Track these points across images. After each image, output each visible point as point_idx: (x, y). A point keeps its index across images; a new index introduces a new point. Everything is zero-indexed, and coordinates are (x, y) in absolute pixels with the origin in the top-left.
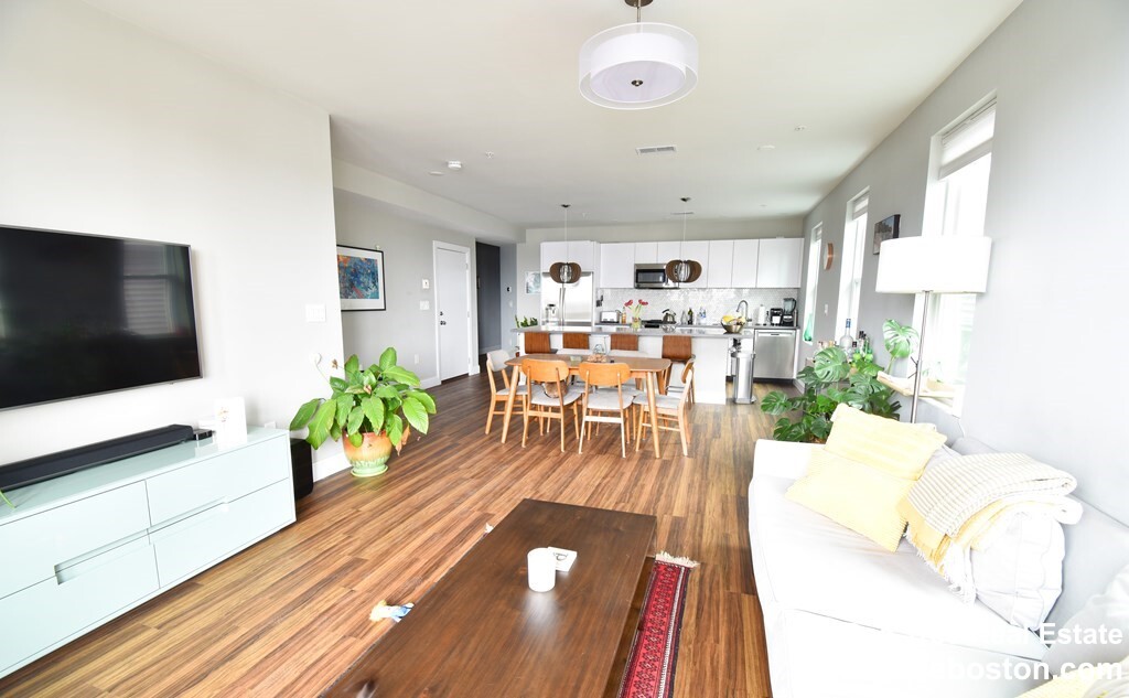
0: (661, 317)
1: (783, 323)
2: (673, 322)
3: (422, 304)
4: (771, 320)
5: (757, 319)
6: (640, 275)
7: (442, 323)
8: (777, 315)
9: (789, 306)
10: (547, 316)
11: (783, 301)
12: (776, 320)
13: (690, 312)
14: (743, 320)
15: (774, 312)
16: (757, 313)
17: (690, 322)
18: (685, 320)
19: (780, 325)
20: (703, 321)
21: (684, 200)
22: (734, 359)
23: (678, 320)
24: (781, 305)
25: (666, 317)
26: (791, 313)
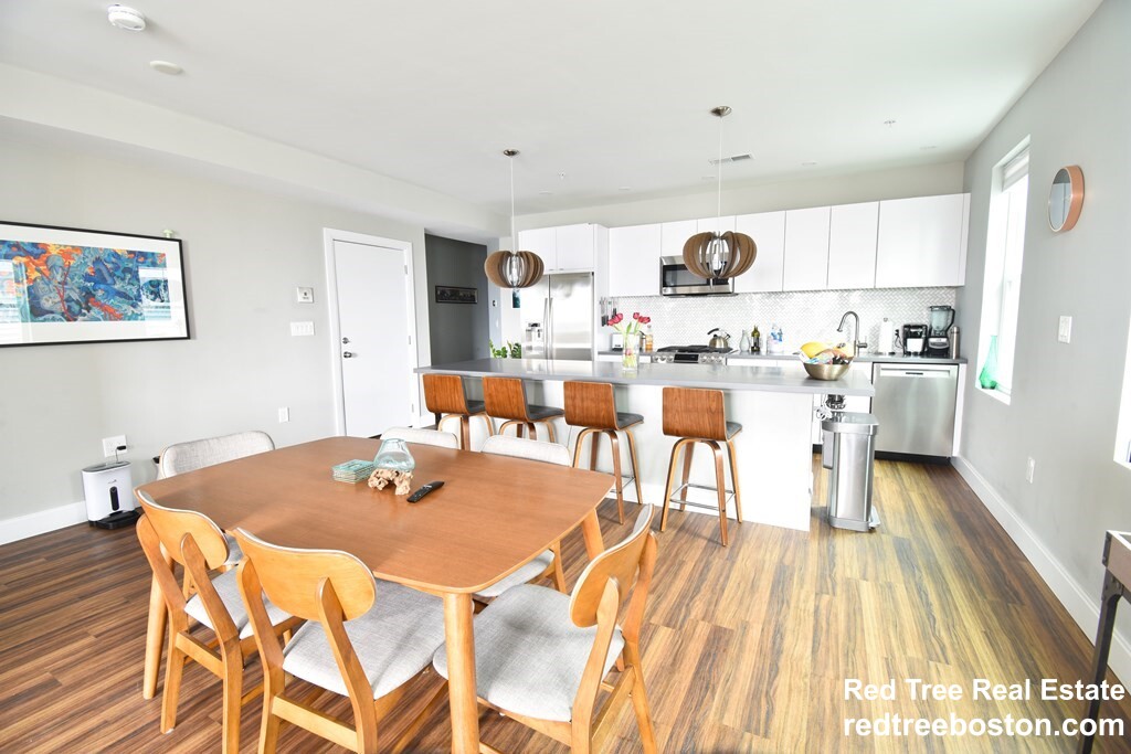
0: (705, 341)
1: (927, 352)
2: (727, 350)
3: (293, 326)
4: (905, 344)
5: (876, 343)
6: (669, 275)
7: (348, 355)
8: (915, 336)
9: (938, 321)
10: (530, 340)
11: (926, 312)
12: (915, 345)
13: (756, 333)
14: (848, 351)
15: (909, 332)
16: (876, 334)
17: (756, 349)
18: (746, 346)
19: (922, 354)
20: (777, 348)
21: (718, 112)
22: (830, 434)
23: (734, 344)
24: (921, 317)
25: (713, 342)
26: (945, 333)
